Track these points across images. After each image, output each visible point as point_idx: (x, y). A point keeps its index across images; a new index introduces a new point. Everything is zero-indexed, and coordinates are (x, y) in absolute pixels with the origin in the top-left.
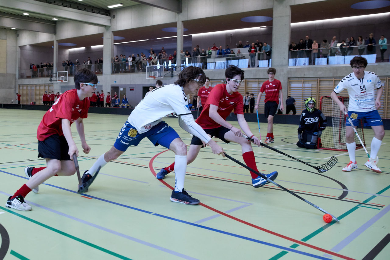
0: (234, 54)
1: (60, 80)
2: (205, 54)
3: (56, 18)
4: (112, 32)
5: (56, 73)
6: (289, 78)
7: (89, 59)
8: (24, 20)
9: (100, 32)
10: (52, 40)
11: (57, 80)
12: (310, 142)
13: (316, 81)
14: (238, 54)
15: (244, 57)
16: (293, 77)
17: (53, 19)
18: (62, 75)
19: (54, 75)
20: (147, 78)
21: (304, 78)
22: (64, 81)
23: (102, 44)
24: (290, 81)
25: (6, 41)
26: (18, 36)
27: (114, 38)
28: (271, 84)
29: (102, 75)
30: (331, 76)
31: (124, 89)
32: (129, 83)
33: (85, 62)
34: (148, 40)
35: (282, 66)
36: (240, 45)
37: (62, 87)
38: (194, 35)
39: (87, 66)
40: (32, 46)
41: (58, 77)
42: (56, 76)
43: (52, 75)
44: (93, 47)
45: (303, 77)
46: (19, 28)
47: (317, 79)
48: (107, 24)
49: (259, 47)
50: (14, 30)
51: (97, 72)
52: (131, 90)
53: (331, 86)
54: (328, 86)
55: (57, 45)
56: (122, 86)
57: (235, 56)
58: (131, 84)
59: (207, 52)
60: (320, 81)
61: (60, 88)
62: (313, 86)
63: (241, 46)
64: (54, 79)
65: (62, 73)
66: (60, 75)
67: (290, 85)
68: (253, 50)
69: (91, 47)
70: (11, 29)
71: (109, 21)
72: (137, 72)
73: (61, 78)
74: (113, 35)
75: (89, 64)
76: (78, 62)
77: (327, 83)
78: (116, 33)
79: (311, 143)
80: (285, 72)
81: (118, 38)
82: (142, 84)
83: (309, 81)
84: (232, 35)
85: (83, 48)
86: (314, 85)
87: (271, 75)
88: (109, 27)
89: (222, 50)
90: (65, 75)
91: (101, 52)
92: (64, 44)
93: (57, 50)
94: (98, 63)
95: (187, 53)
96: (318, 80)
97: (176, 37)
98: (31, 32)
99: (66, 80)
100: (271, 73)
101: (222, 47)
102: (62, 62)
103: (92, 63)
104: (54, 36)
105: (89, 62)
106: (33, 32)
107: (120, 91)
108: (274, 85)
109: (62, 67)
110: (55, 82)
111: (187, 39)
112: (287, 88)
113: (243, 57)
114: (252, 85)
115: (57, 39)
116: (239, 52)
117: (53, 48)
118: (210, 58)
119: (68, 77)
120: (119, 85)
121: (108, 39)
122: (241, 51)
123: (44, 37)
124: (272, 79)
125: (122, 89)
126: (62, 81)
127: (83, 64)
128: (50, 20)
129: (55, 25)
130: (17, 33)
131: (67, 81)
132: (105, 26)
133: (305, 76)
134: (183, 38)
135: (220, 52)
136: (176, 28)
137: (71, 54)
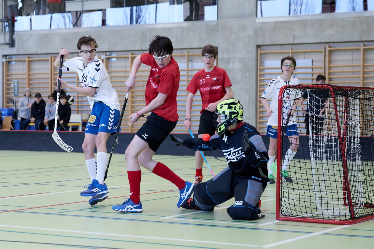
6: (258, 46)
12: (242, 202)
13: (321, 52)
16: (269, 43)
21: (294, 46)
24: (261, 54)
28: (208, 77)
30: (356, 40)
35: (242, 16)
45: (291, 42)
47: (323, 46)
53: (357, 64)
54: (350, 64)
60: (330, 52)
62: (316, 64)
67: (262, 63)
77: (347, 56)
79: (245, 203)
80: (250, 32)
83: (305, 52)
86: (317, 61)
87: (208, 59)
96: (325, 48)
100: (207, 54)
108: (215, 79)
112: (254, 69)
124: (210, 67)
133: (296, 42)
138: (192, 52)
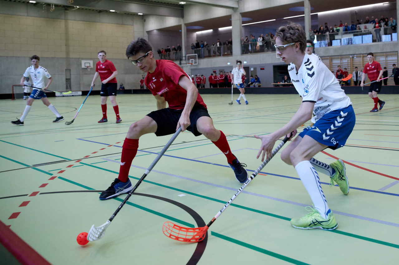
0: (361, 29)
1: (190, 63)
2: (333, 31)
3: (184, 2)
4: (240, 13)
5: (186, 57)
7: (218, 41)
8: (151, 5)
9: (228, 14)
10: (180, 24)
11: (186, 64)
14: (365, 30)
15: (371, 32)
17: (180, 3)
18: (191, 58)
19: (184, 58)
20: (277, 57)
22: (193, 64)
23: (230, 25)
25: (133, 26)
26: (145, 21)
27: (242, 19)
29: (232, 56)
31: (255, 69)
32: (259, 63)
33: (214, 44)
34: (275, 20)
36: (367, 20)
37: (192, 70)
38: (320, 14)
39: (217, 49)
40: (160, 30)
41: (188, 60)
42: (186, 59)
43: (181, 58)
44: (220, 29)
46: (146, 13)
48: (235, 6)
49: (385, 22)
50: (140, 15)
51: (226, 53)
52: (261, 69)
55: (186, 29)
56: (252, 66)
57: (361, 31)
58: (262, 63)
59: (335, 29)
61: (190, 71)
63: (367, 22)
64: (183, 62)
65: (192, 56)
66: (189, 58)
68: (377, 25)
69: (218, 29)
70: (138, 15)
71: (237, 2)
72: (266, 52)
73: (190, 61)
74: (241, 16)
75: (218, 45)
76: (207, 44)
78: (244, 15)
81: (246, 19)
82: (272, 63)
84: (357, 12)
85: (211, 31)
88: (237, 8)
89: (347, 27)
90: (194, 57)
91: (229, 33)
92: (192, 27)
93: (186, 34)
94: (227, 45)
95: (315, 31)
97: (304, 16)
98: (158, 16)
99: (195, 63)
101: (347, 24)
102: (191, 45)
103: (222, 45)
104: (182, 20)
105: (218, 44)
106: (160, 16)
107: (251, 71)
109: (191, 50)
110: (185, 65)
111: (314, 17)
113: (369, 32)
114: (379, 59)
115: (185, 23)
116: (366, 28)
117: (181, 32)
118: (337, 34)
119: (198, 59)
120: (249, 65)
121: (236, 20)
122: (367, 27)
123: (171, 22)
125: (252, 69)
126: (192, 64)
127: (212, 46)
128: (177, 5)
129: (182, 9)
130: (143, 18)
131: (197, 64)
132: (233, 8)
134: (310, 17)
135: (345, 29)
136: (303, 7)
137: (199, 37)
138: (387, 54)
